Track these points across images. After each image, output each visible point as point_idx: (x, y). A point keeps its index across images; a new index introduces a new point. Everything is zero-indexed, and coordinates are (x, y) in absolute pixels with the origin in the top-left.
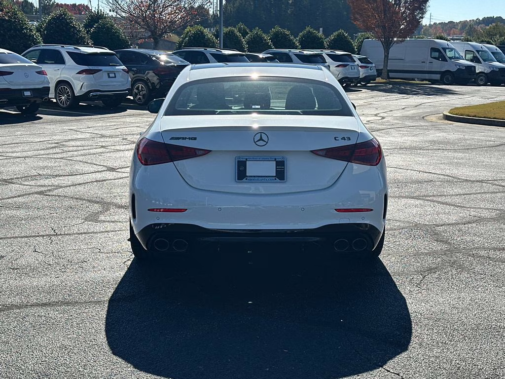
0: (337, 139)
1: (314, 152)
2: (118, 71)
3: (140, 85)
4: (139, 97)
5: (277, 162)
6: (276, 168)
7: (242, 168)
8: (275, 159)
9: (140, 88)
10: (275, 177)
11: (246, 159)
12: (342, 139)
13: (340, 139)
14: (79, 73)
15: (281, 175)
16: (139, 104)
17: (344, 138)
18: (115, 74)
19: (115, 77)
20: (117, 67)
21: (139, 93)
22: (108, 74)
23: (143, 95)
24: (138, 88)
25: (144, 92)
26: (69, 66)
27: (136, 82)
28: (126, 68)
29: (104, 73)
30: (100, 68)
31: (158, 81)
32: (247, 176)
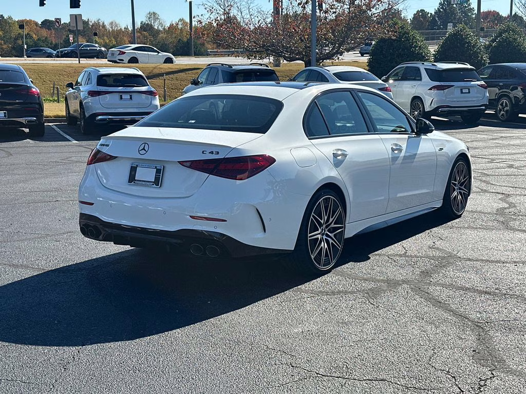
0: (204, 152)
1: (181, 163)
2: (473, 86)
3: (505, 101)
4: (502, 112)
5: (157, 169)
6: (156, 175)
7: (133, 173)
8: (156, 167)
9: (504, 104)
10: (153, 182)
11: (137, 165)
12: (210, 153)
13: (207, 153)
14: (430, 89)
15: (158, 182)
16: (502, 121)
17: (212, 153)
18: (469, 89)
19: (469, 92)
20: (472, 83)
21: (504, 108)
22: (461, 90)
23: (507, 111)
24: (502, 105)
25: (508, 108)
26: (424, 82)
27: (502, 97)
28: (484, 83)
29: (456, 89)
30: (452, 83)
31: (523, 96)
32: (135, 180)
